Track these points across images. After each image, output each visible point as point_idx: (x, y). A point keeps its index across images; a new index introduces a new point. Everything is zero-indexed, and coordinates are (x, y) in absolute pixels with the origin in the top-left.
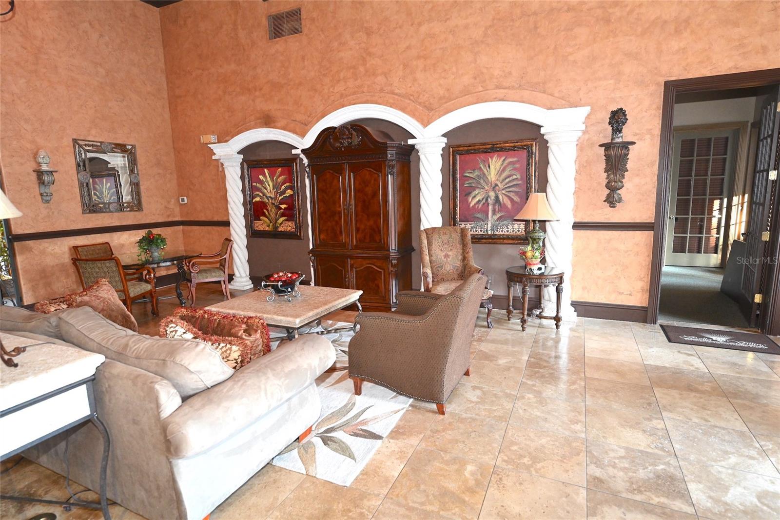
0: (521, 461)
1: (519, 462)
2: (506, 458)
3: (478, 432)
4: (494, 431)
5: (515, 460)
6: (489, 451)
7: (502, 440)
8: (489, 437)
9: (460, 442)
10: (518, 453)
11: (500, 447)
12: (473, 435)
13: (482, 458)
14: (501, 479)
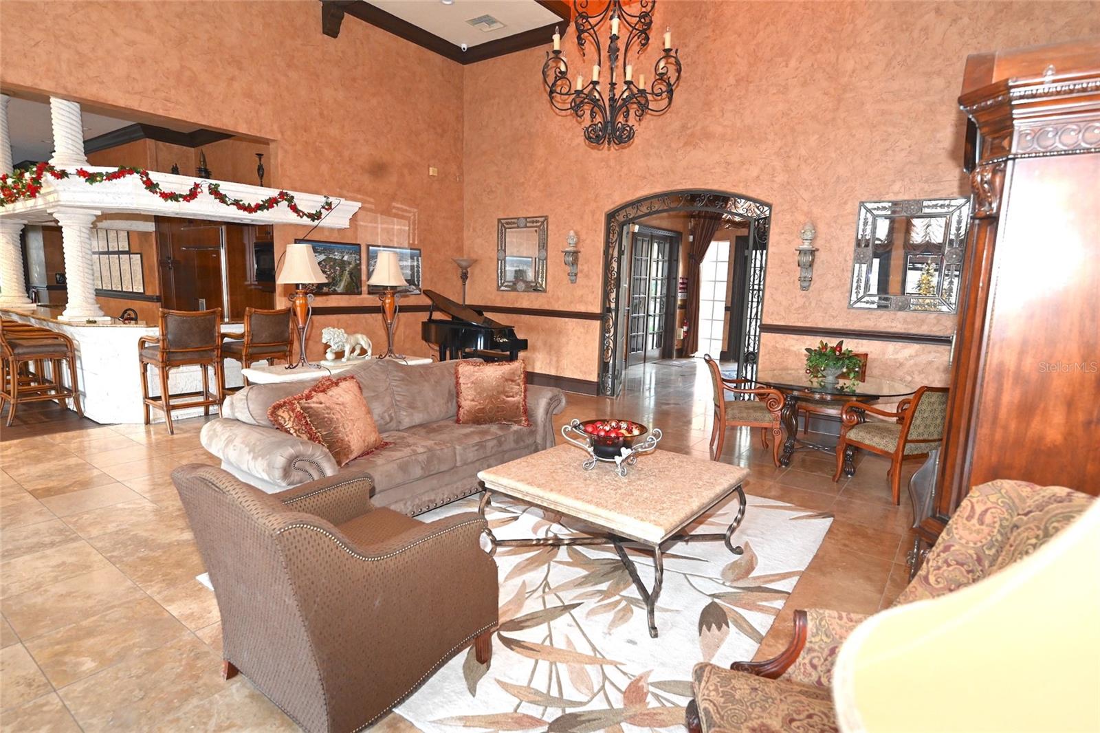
0: (15, 724)
1: (19, 719)
2: (45, 709)
3: (135, 702)
4: (111, 723)
5: (26, 717)
6: (85, 697)
7: (81, 723)
8: (109, 711)
9: (144, 674)
10: (31, 728)
11: (73, 712)
12: (138, 693)
13: (86, 683)
14: (30, 685)
